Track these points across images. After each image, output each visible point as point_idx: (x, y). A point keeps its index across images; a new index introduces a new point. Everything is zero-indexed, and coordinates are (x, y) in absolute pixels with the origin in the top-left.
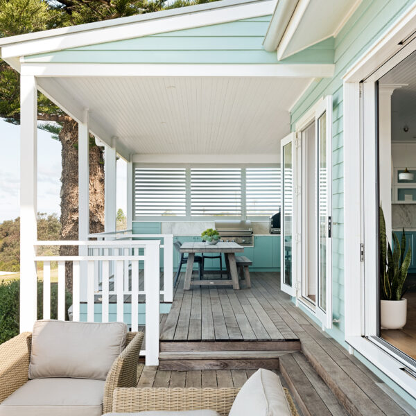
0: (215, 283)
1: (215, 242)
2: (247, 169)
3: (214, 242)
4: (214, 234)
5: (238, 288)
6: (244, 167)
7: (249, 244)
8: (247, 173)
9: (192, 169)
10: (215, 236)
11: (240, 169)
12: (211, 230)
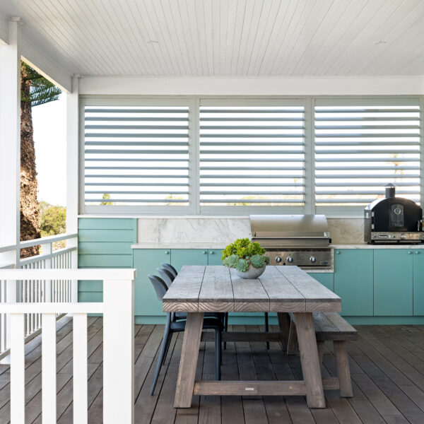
0: (258, 388)
1: (256, 271)
2: (317, 108)
3: (253, 271)
4: (253, 253)
5: (321, 404)
6: (310, 102)
7: (325, 265)
8: (317, 115)
9: (202, 108)
10: (256, 259)
11: (302, 108)
12: (244, 243)
